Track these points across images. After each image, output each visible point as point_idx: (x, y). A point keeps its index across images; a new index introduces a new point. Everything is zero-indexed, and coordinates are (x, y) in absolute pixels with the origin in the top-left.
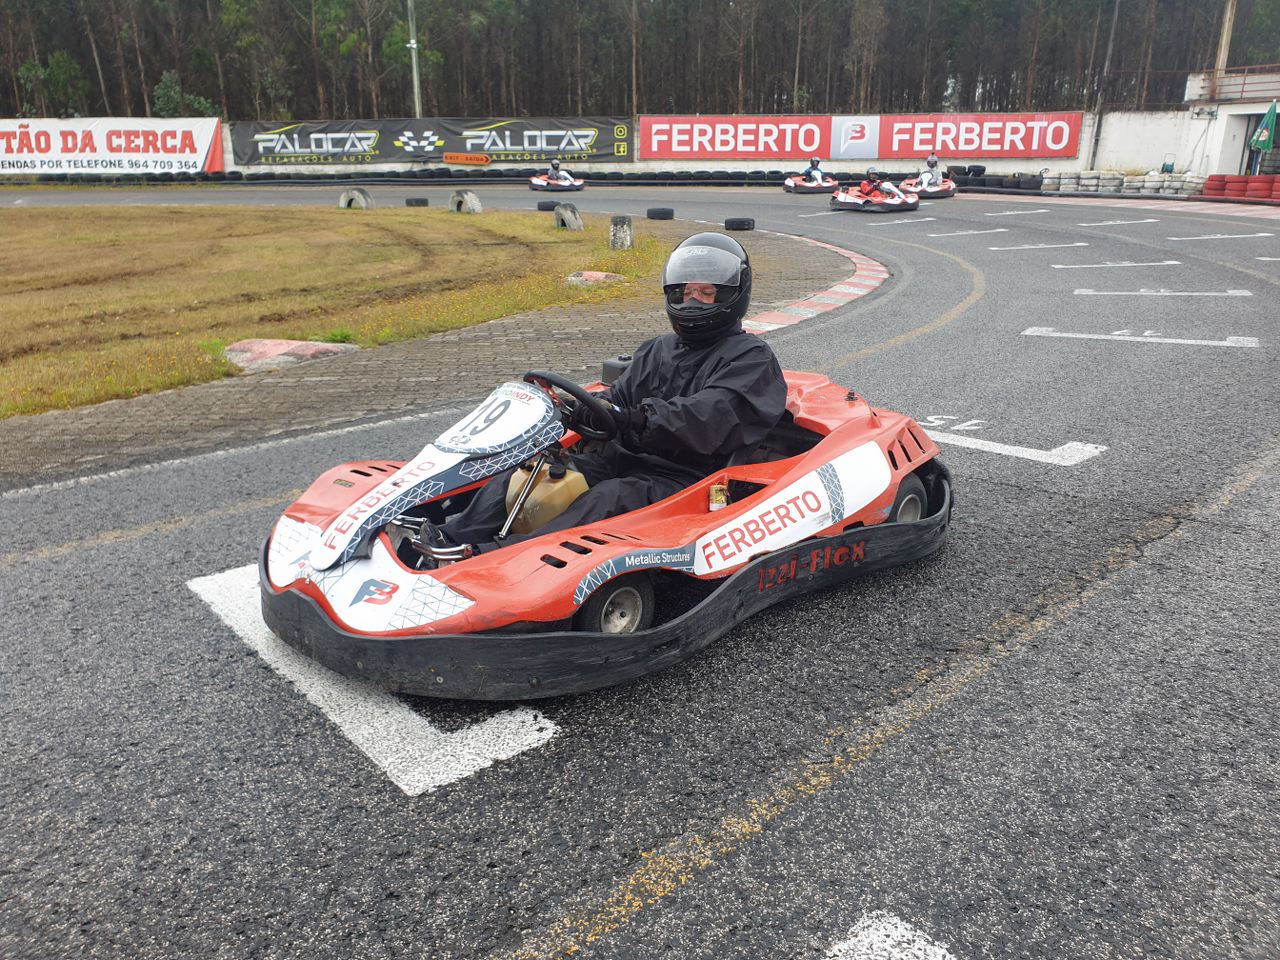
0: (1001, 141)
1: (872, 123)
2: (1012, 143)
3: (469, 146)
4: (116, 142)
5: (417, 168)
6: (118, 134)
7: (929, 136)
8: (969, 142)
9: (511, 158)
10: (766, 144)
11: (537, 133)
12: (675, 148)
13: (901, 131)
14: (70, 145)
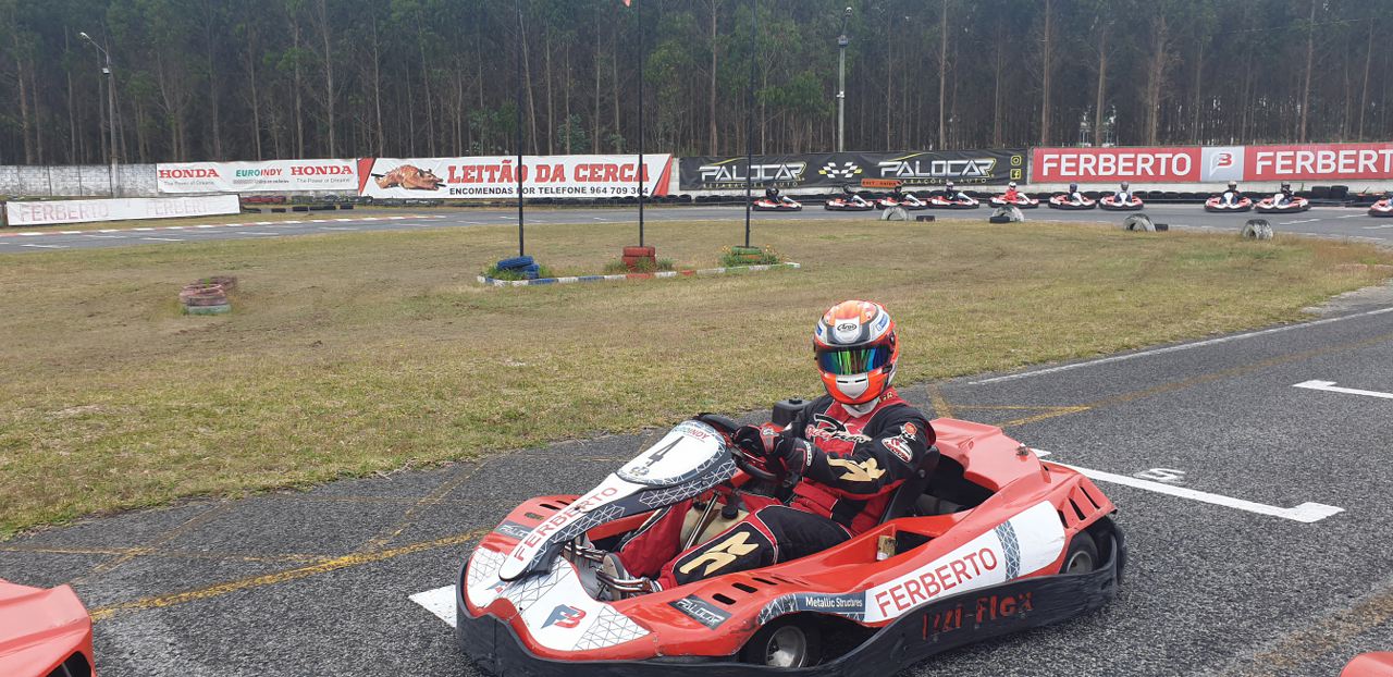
0: (1355, 166)
1: (1237, 153)
2: (1366, 166)
3: (883, 174)
4: (582, 173)
5: (836, 191)
6: (585, 167)
7: (1289, 162)
8: (1328, 166)
9: (919, 182)
10: (1143, 169)
11: (944, 162)
12: (1064, 173)
13: (1263, 159)
14: (543, 176)
